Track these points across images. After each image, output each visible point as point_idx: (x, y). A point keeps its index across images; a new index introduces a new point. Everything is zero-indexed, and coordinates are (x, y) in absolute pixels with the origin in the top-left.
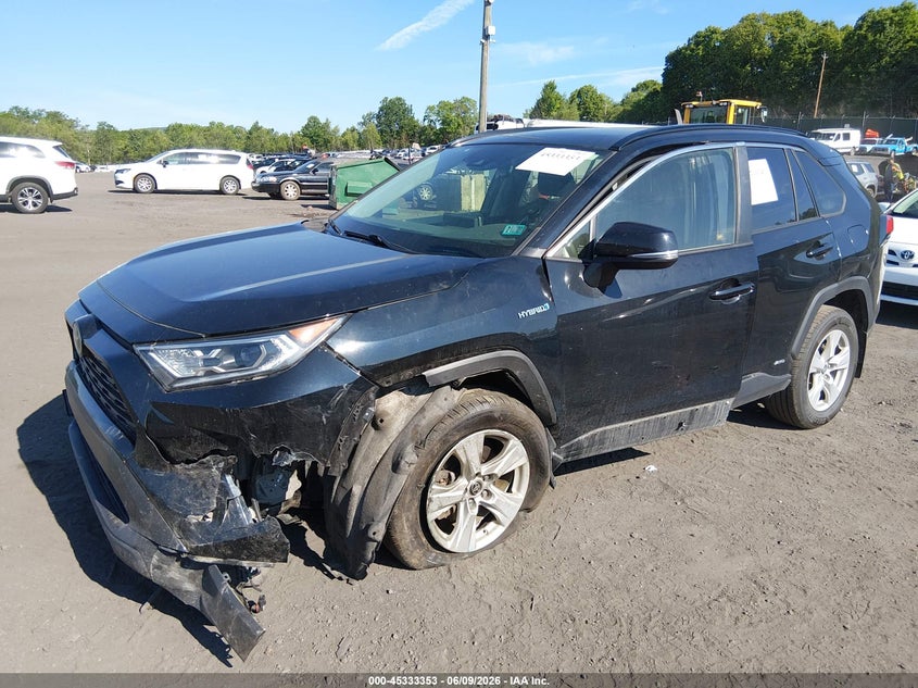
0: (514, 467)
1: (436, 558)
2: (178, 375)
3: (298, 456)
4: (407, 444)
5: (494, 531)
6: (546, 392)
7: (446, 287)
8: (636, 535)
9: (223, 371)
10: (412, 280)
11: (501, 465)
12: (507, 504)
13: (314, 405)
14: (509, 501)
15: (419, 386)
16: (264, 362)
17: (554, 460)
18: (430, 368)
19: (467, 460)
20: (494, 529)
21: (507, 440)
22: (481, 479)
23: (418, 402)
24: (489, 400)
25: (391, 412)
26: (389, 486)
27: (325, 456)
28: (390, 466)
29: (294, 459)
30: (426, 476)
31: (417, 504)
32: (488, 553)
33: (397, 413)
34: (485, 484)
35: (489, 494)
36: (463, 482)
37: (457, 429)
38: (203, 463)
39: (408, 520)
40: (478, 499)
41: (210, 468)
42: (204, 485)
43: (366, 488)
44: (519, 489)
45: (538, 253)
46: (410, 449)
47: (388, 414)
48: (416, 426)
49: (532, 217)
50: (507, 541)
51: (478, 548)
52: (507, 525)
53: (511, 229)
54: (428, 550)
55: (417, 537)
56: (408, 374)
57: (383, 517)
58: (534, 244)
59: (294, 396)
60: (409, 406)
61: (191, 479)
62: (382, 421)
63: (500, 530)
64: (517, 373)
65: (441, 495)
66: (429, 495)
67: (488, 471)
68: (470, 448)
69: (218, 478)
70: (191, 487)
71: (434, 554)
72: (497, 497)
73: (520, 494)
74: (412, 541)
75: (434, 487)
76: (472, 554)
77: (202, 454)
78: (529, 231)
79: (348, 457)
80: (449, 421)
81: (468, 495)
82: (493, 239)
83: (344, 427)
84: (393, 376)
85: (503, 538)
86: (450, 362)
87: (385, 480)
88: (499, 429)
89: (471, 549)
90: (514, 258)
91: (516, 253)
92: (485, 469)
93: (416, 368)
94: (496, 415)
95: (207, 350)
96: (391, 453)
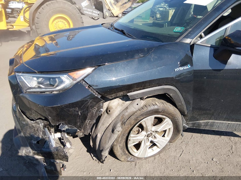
0: (167, 128)
1: (131, 158)
2: (30, 86)
3: (68, 127)
4: (118, 123)
5: (156, 150)
6: (183, 102)
7: (142, 56)
8: (214, 160)
9: (43, 87)
10: (127, 52)
11: (160, 128)
12: (162, 141)
13: (75, 107)
14: (163, 140)
15: (126, 98)
16: (57, 86)
17: (184, 127)
18: (131, 92)
19: (146, 126)
20: (156, 149)
21: (164, 119)
22: (152, 132)
23: (125, 104)
24: (158, 104)
25: (114, 108)
26: (110, 138)
27: (80, 128)
28: (111, 130)
29: (67, 128)
30: (128, 131)
31: (124, 141)
32: (152, 158)
33: (116, 108)
34: (154, 133)
35: (155, 137)
36: (144, 133)
37: (142, 115)
38: (36, 122)
39: (120, 146)
40: (150, 139)
41: (39, 124)
42: (37, 130)
43: (102, 136)
44: (168, 136)
45: (188, 41)
46: (119, 125)
47: (112, 108)
48: (123, 115)
49: (188, 24)
50: (161, 154)
51: (148, 156)
52: (161, 148)
53: (178, 29)
54: (128, 156)
55: (124, 151)
56: (121, 93)
57: (108, 148)
58: (187, 37)
59: (66, 103)
60: (122, 105)
61: (33, 127)
62: (109, 111)
63: (159, 150)
64: (171, 95)
65: (134, 138)
66: (129, 138)
67: (155, 129)
68: (148, 121)
69: (42, 128)
70: (33, 130)
71: (131, 157)
72: (158, 139)
73: (168, 138)
74: (121, 153)
75: (131, 135)
76: (146, 158)
77: (36, 118)
78: (186, 30)
79: (91, 128)
80: (139, 112)
81: (146, 137)
82: (169, 33)
83: (88, 117)
84: (114, 94)
85: (159, 153)
86: (140, 89)
87: (109, 135)
88: (161, 115)
89: (146, 156)
90: (176, 43)
91: (178, 40)
92: (154, 128)
93: (125, 92)
94: (160, 110)
95: (38, 78)
96: (112, 125)
